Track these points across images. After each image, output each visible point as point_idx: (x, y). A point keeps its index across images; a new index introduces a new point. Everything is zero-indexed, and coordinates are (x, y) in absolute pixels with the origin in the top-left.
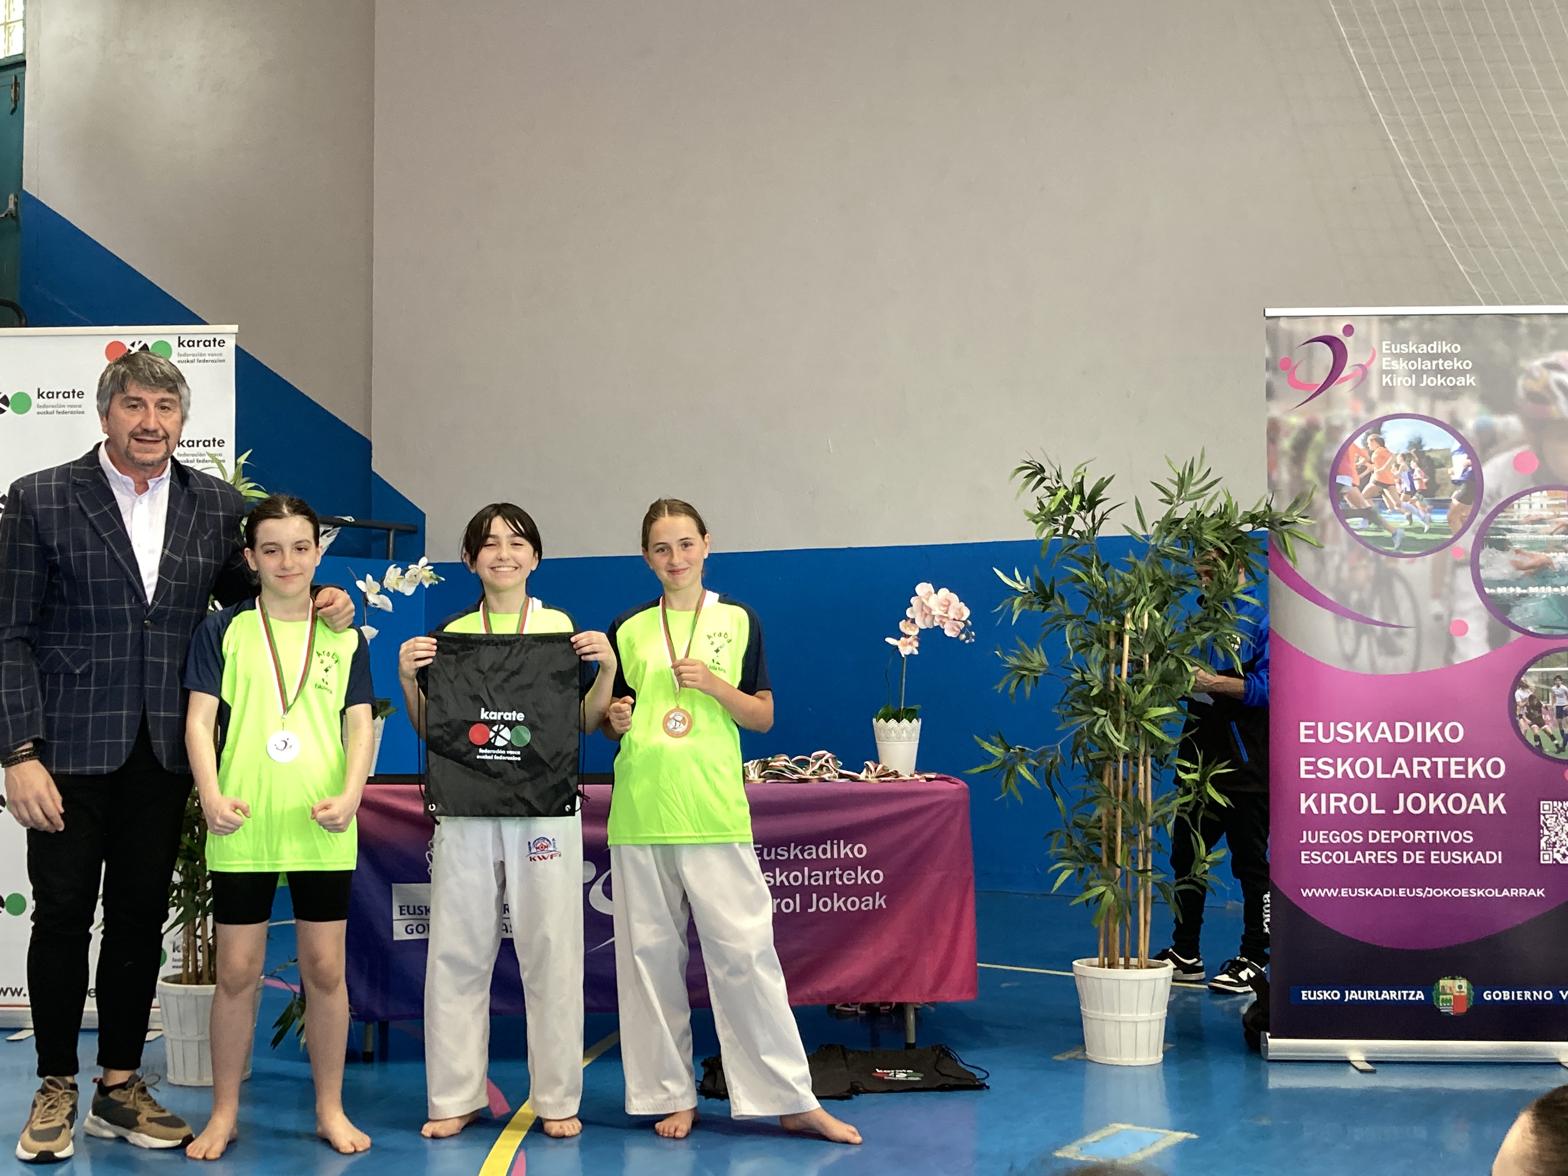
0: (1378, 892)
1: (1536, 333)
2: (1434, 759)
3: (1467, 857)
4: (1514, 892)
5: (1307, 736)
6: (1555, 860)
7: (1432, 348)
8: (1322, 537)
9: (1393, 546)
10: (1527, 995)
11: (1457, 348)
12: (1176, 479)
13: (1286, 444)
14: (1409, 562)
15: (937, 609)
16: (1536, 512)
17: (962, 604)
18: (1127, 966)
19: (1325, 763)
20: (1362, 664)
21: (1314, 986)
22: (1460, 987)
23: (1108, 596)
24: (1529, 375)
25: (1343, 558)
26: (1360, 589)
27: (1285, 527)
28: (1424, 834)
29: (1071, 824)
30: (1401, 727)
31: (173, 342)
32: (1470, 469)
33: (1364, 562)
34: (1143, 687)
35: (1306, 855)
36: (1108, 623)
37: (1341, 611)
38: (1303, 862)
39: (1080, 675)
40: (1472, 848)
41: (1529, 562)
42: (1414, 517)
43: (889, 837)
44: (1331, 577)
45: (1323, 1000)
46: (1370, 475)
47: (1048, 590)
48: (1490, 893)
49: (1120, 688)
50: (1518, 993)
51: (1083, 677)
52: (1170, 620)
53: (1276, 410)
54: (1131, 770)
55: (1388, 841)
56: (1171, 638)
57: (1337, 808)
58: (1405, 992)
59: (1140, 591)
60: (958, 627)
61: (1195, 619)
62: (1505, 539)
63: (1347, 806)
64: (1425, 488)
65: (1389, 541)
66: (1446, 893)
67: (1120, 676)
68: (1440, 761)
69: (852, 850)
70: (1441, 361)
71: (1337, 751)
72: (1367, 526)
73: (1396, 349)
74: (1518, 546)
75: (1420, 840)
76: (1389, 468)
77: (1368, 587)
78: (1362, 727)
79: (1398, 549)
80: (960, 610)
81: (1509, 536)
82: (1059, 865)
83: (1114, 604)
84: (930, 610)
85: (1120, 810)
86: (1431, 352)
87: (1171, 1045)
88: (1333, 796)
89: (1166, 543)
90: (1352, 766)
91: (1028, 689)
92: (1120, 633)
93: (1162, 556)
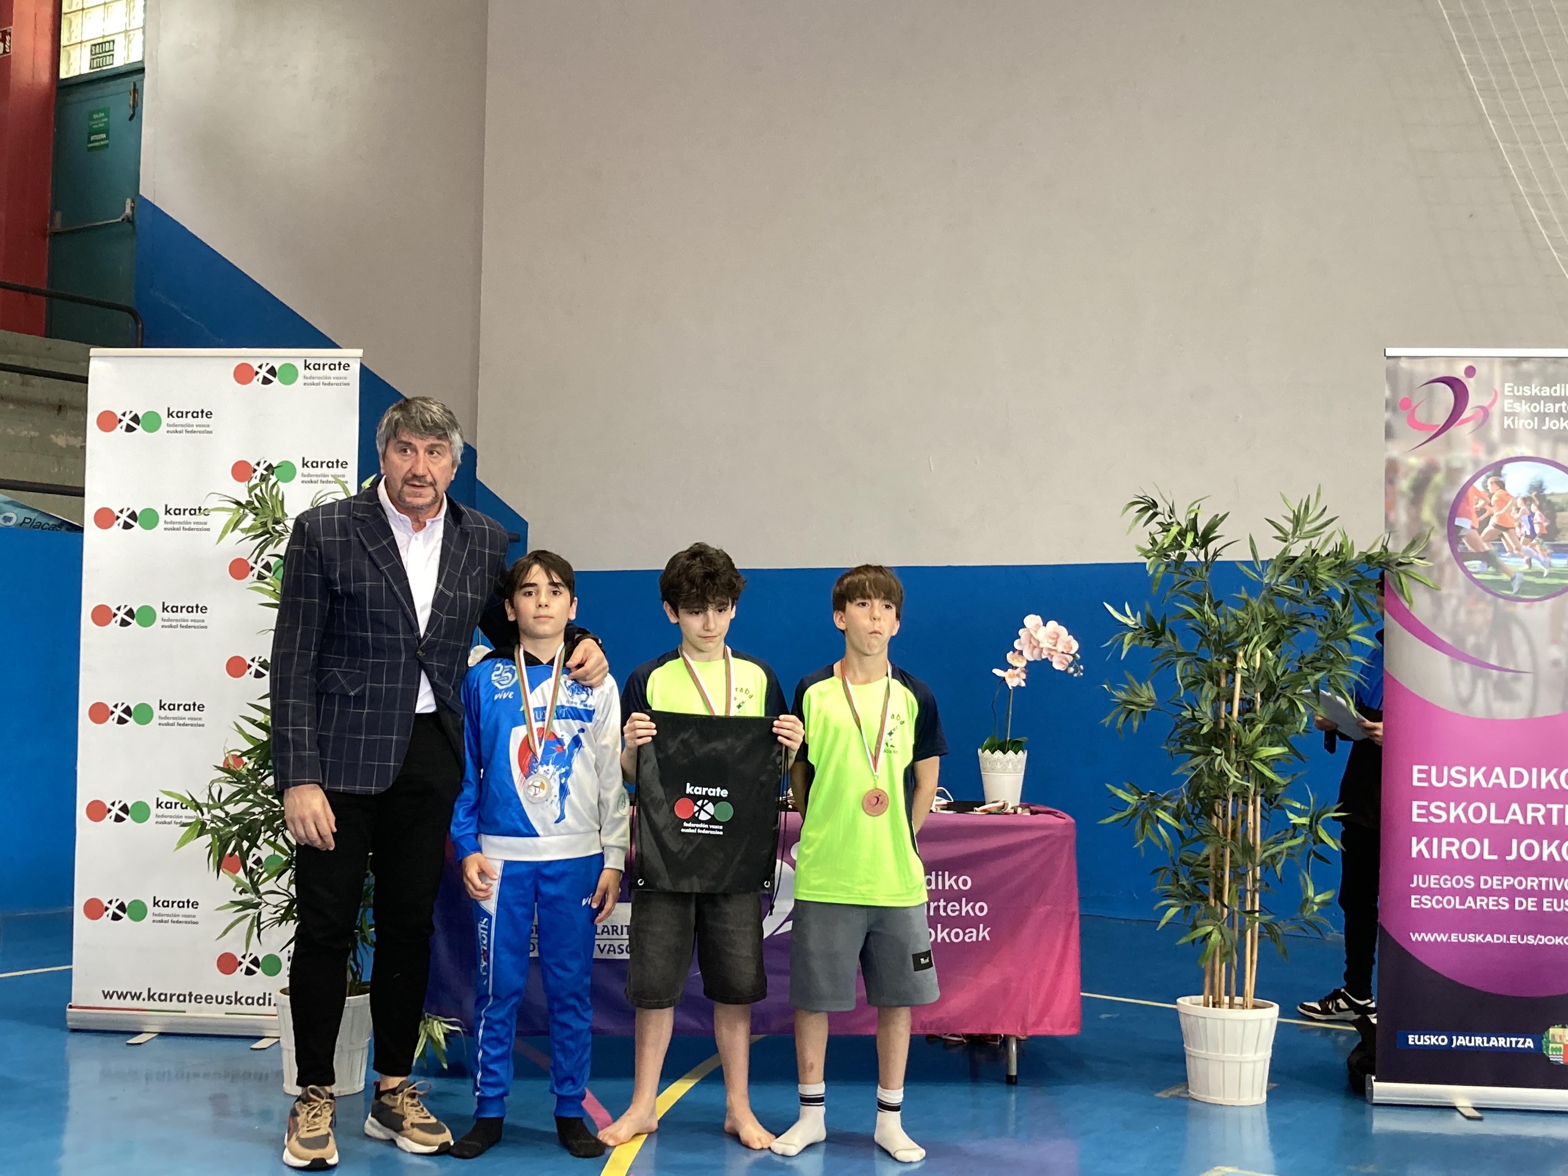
0: (1489, 938)
2: (1549, 806)
5: (1420, 780)
7: (1555, 391)
8: (1440, 581)
9: (1511, 589)
12: (1291, 517)
13: (1404, 484)
14: (1527, 607)
15: (1045, 641)
17: (1071, 637)
18: (1231, 1006)
19: (1438, 807)
20: (1478, 709)
21: (1422, 1031)
23: (1220, 633)
25: (1460, 602)
26: (1477, 633)
27: (1402, 568)
28: (1537, 881)
29: (1177, 862)
30: (1516, 772)
31: (299, 365)
33: (1481, 606)
34: (1254, 726)
35: (1416, 899)
36: (1220, 660)
37: (1457, 654)
38: (1413, 906)
39: (1190, 713)
42: (1533, 561)
43: (995, 869)
44: (1448, 619)
45: (1430, 1045)
46: (1489, 518)
47: (1159, 625)
49: (1231, 726)
51: (1193, 714)
52: (1282, 659)
53: (1394, 450)
54: (1240, 810)
55: (1500, 887)
56: (1283, 678)
57: (1449, 853)
58: (1514, 1040)
59: (1253, 629)
60: (1067, 661)
61: (1308, 659)
63: (1459, 851)
64: (1545, 532)
65: (1508, 585)
66: (1558, 941)
67: (1230, 713)
68: (1555, 808)
69: (956, 881)
70: (1564, 404)
71: (1449, 795)
72: (1486, 569)
73: (1518, 391)
75: (1532, 886)
76: (1509, 511)
77: (1486, 631)
78: (1476, 772)
79: (1517, 593)
80: (1068, 643)
82: (1165, 902)
83: (1226, 642)
84: (1039, 642)
85: (1229, 850)
86: (1554, 395)
87: (1275, 1085)
88: (1445, 840)
89: (1281, 582)
90: (1465, 811)
91: (1136, 724)
92: (1231, 672)
93: (1275, 594)
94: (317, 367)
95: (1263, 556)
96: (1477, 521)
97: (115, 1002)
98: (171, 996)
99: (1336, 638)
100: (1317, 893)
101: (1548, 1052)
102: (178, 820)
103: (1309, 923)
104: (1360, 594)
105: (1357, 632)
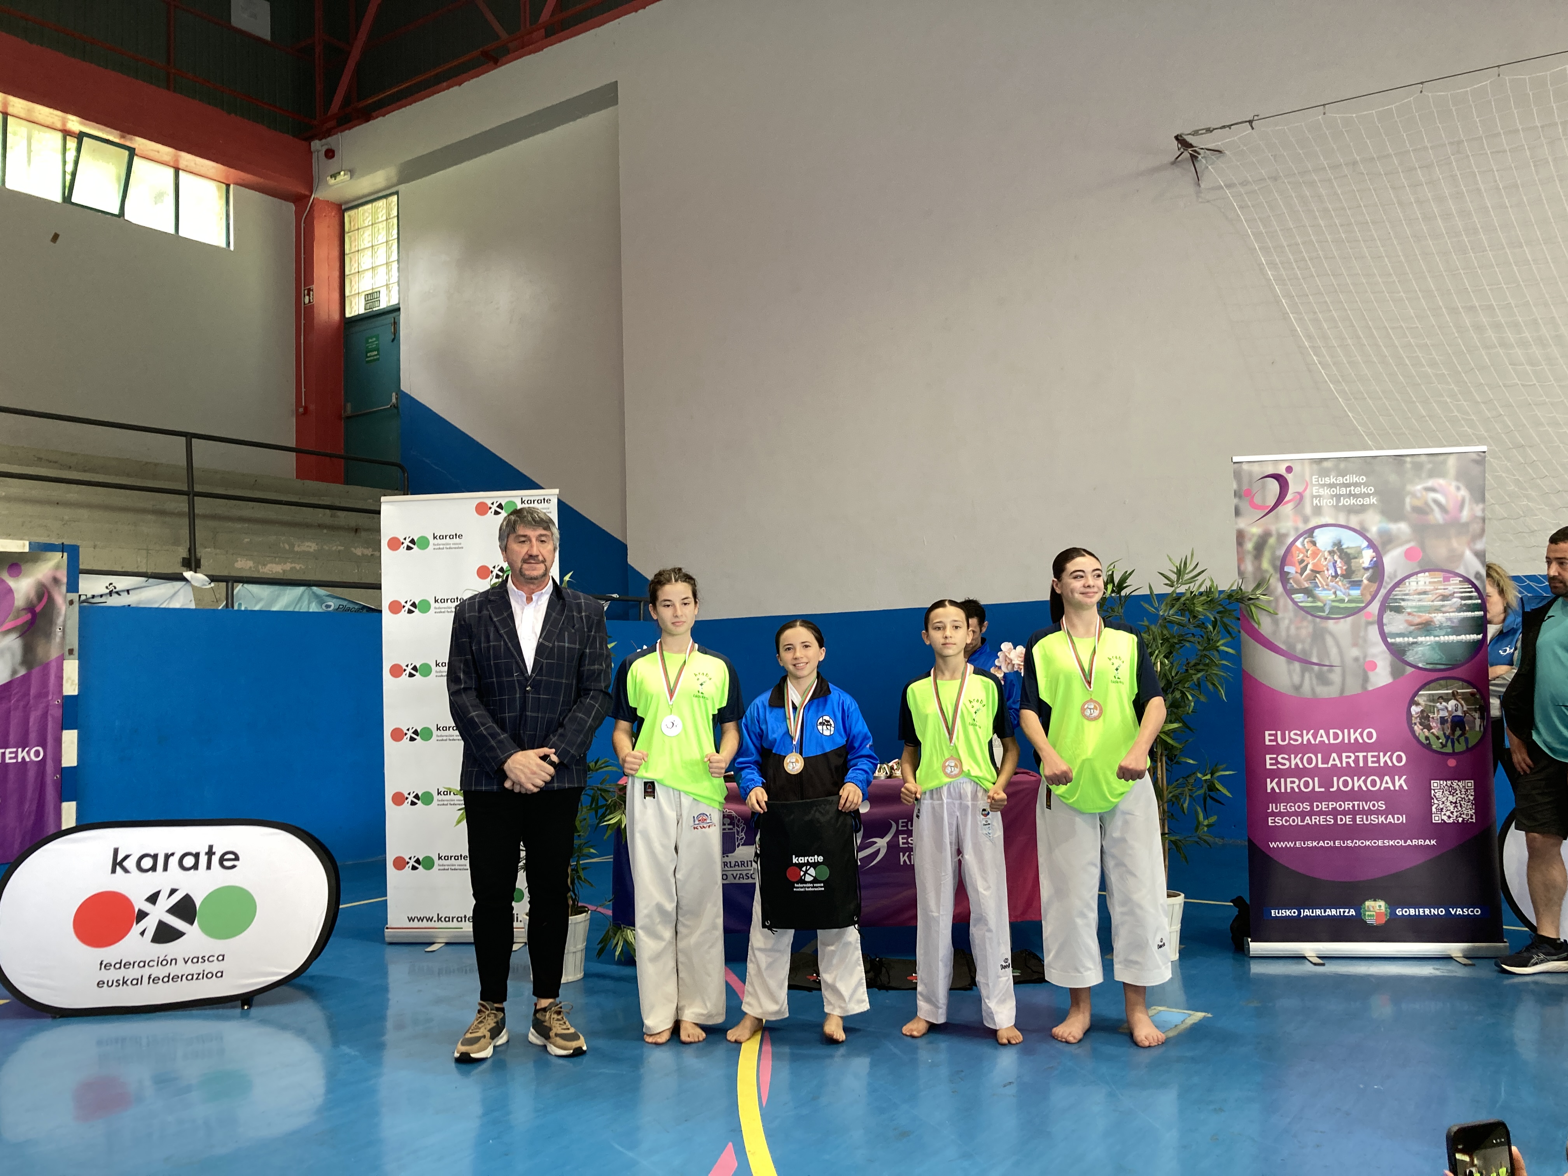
0: (1321, 843)
1: (1418, 467)
2: (1357, 754)
3: (1382, 819)
4: (1415, 842)
5: (1270, 741)
6: (1442, 820)
7: (1346, 480)
8: (1276, 608)
9: (1324, 612)
10: (1427, 911)
11: (1363, 479)
12: (1175, 571)
13: (1249, 546)
14: (1336, 623)
16: (1421, 587)
19: (1283, 758)
20: (1305, 691)
21: (1279, 907)
24: (1414, 495)
25: (1291, 622)
26: (1303, 642)
27: (1252, 602)
28: (1351, 804)
30: (1334, 732)
32: (1375, 559)
33: (1305, 624)
35: (1272, 820)
37: (1290, 656)
38: (1270, 824)
40: (1385, 813)
42: (1338, 593)
44: (1283, 634)
45: (1286, 916)
46: (1307, 565)
48: (1398, 843)
50: (1421, 910)
52: (1175, 664)
53: (1242, 523)
55: (1327, 809)
57: (1292, 788)
58: (1342, 910)
59: (1154, 646)
61: (1193, 662)
63: (1299, 786)
65: (1322, 609)
66: (1368, 843)
68: (1361, 755)
70: (1352, 488)
71: (1291, 750)
73: (1322, 481)
74: (1409, 610)
75: (1348, 808)
76: (1320, 560)
77: (1309, 640)
78: (1307, 734)
81: (1403, 604)
86: (1345, 482)
87: (1183, 946)
88: (1289, 780)
89: (1170, 613)
90: (1301, 760)
93: (1168, 623)
95: (1157, 595)
96: (1299, 568)
97: (416, 924)
98: (453, 920)
99: (1209, 650)
100: (1206, 818)
102: (453, 803)
103: (1201, 839)
104: (1225, 620)
105: (1223, 645)
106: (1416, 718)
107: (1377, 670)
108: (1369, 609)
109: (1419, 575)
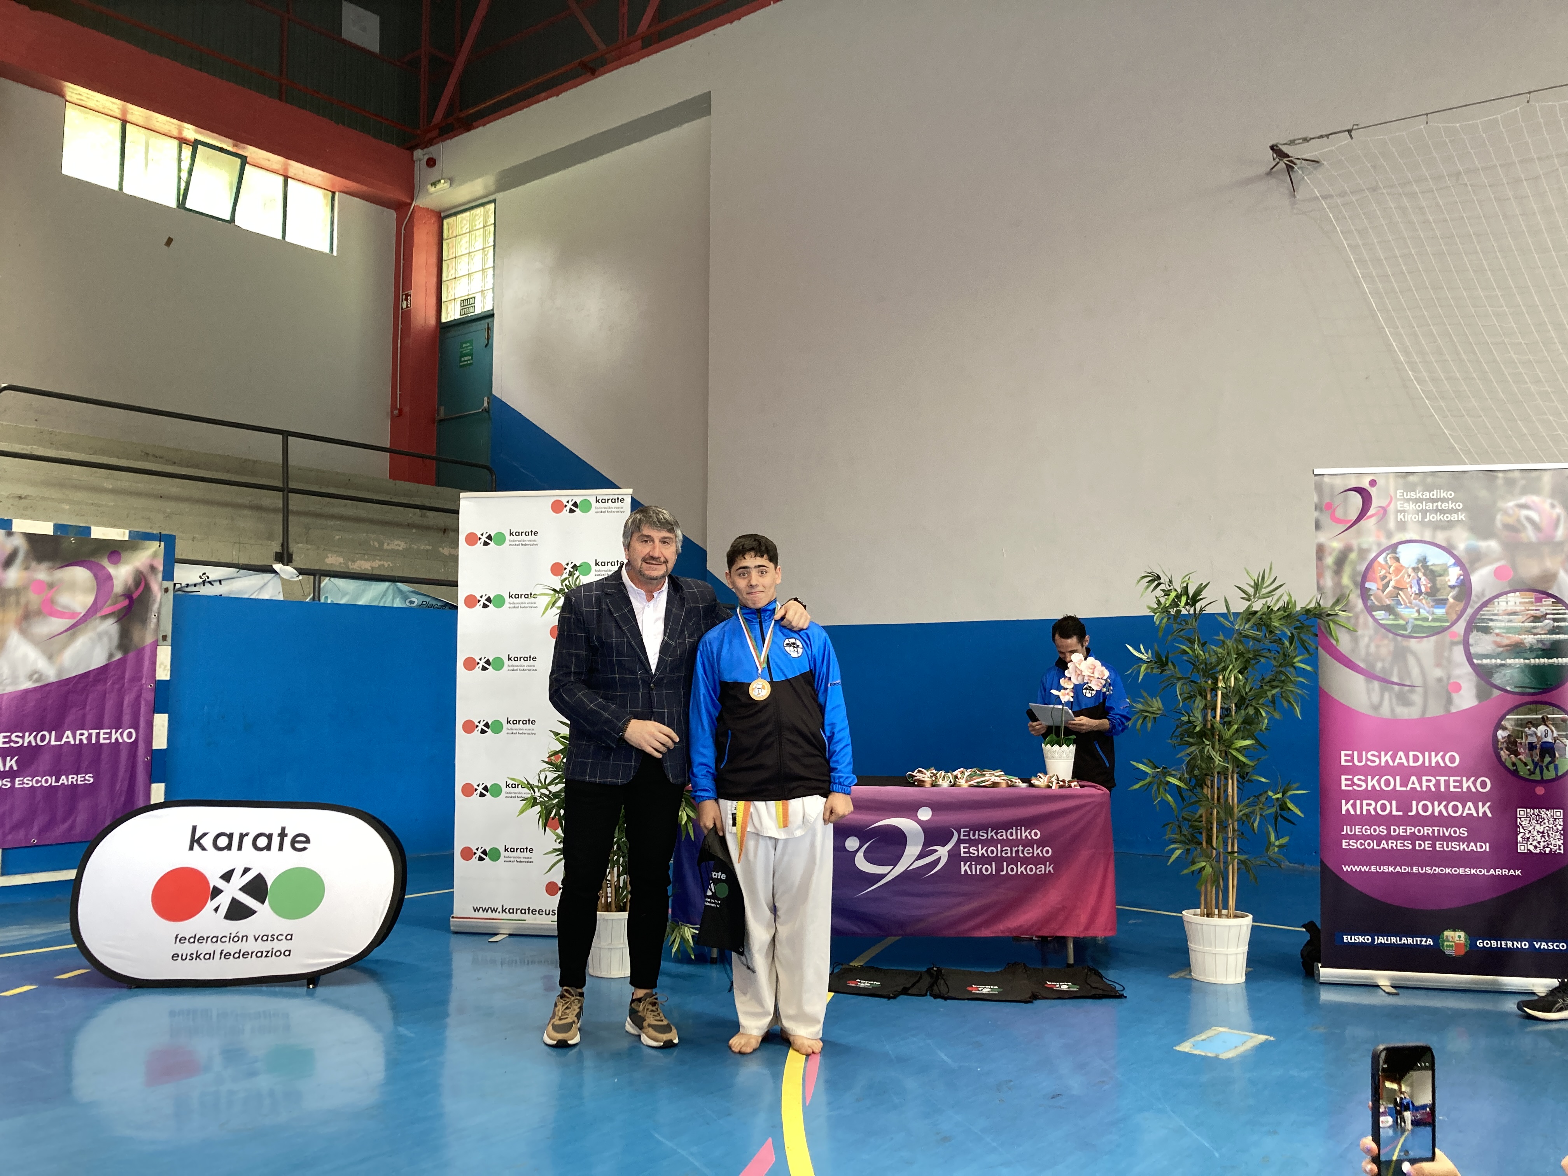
0: (1398, 869)
1: (1510, 483)
2: (1438, 778)
3: (1463, 846)
4: (1499, 872)
5: (1346, 761)
6: (1528, 850)
7: (1433, 495)
8: (1356, 624)
10: (1510, 944)
11: (1451, 494)
12: (1253, 584)
13: (1329, 560)
14: (1419, 642)
15: (1086, 671)
16: (1511, 607)
17: (1104, 668)
18: (1220, 916)
19: (1359, 779)
20: (1385, 711)
21: (1352, 933)
22: (1460, 937)
23: (1206, 664)
24: (1506, 512)
25: (1371, 640)
26: (1383, 660)
27: (1330, 618)
28: (1431, 830)
29: (1180, 819)
30: (1414, 755)
31: (592, 500)
32: (1462, 577)
33: (1386, 642)
34: (1232, 726)
35: (1346, 842)
36: (1206, 682)
37: (1369, 675)
38: (1344, 847)
39: (1187, 718)
40: (1467, 840)
41: (1506, 642)
42: (1421, 611)
43: (1055, 825)
44: (1363, 652)
45: (1359, 942)
46: (1389, 582)
47: (1164, 659)
48: (1480, 872)
49: (1215, 726)
50: (1503, 942)
51: (1189, 719)
52: (1249, 680)
53: (1322, 538)
54: (1222, 783)
55: (1405, 834)
56: (1250, 693)
57: (1368, 811)
58: (1419, 939)
59: (1228, 661)
61: (1267, 679)
62: (1489, 627)
63: (1375, 809)
65: (1404, 628)
66: (1448, 871)
67: (1215, 718)
68: (1442, 779)
69: (1030, 833)
70: (1439, 503)
71: (1367, 771)
72: (1388, 617)
73: (1407, 496)
74: (1497, 631)
75: (1428, 833)
76: (1403, 577)
77: (1389, 659)
78: (1385, 755)
80: (1102, 671)
81: (1491, 624)
82: (1173, 846)
83: (1211, 669)
84: (1082, 672)
85: (1215, 811)
86: (1432, 497)
87: (1250, 969)
88: (1365, 802)
89: (1246, 628)
90: (1379, 782)
91: (1149, 725)
92: (1215, 689)
93: (1243, 637)
94: (604, 501)
95: (1233, 610)
96: (1381, 584)
97: (481, 914)
98: (517, 910)
99: (1285, 666)
100: (1277, 838)
101: (1443, 948)
102: (520, 795)
103: (1270, 859)
104: (1302, 635)
105: (1301, 661)
106: (1503, 743)
107: (1462, 692)
108: (1455, 628)
109: (1509, 595)
